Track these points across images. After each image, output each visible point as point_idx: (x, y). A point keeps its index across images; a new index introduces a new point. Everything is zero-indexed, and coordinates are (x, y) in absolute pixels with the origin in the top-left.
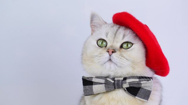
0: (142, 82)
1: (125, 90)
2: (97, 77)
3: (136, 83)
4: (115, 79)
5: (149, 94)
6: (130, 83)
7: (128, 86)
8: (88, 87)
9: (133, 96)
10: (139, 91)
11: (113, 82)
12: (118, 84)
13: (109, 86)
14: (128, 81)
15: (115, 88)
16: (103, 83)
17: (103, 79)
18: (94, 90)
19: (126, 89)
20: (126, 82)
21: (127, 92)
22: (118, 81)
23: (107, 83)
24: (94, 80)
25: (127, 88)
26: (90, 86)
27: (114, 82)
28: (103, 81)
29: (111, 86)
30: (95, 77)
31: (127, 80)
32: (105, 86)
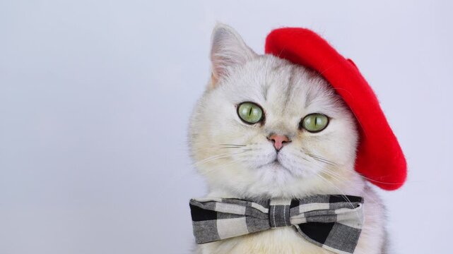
0: (337, 212)
1: (297, 230)
2: (227, 201)
3: (324, 213)
4: (272, 204)
5: (357, 238)
6: (308, 214)
7: (304, 221)
8: (205, 225)
9: (316, 244)
10: (331, 232)
11: (266, 211)
12: (278, 217)
13: (257, 221)
14: (303, 208)
15: (271, 226)
16: (240, 213)
17: (242, 205)
18: (219, 231)
19: (298, 227)
20: (298, 211)
21: (301, 233)
22: (279, 208)
23: (251, 215)
24: (219, 208)
25: (301, 225)
26: (211, 222)
27: (269, 211)
28: (240, 209)
29: (262, 222)
30: (221, 200)
31: (300, 206)
32: (247, 222)
